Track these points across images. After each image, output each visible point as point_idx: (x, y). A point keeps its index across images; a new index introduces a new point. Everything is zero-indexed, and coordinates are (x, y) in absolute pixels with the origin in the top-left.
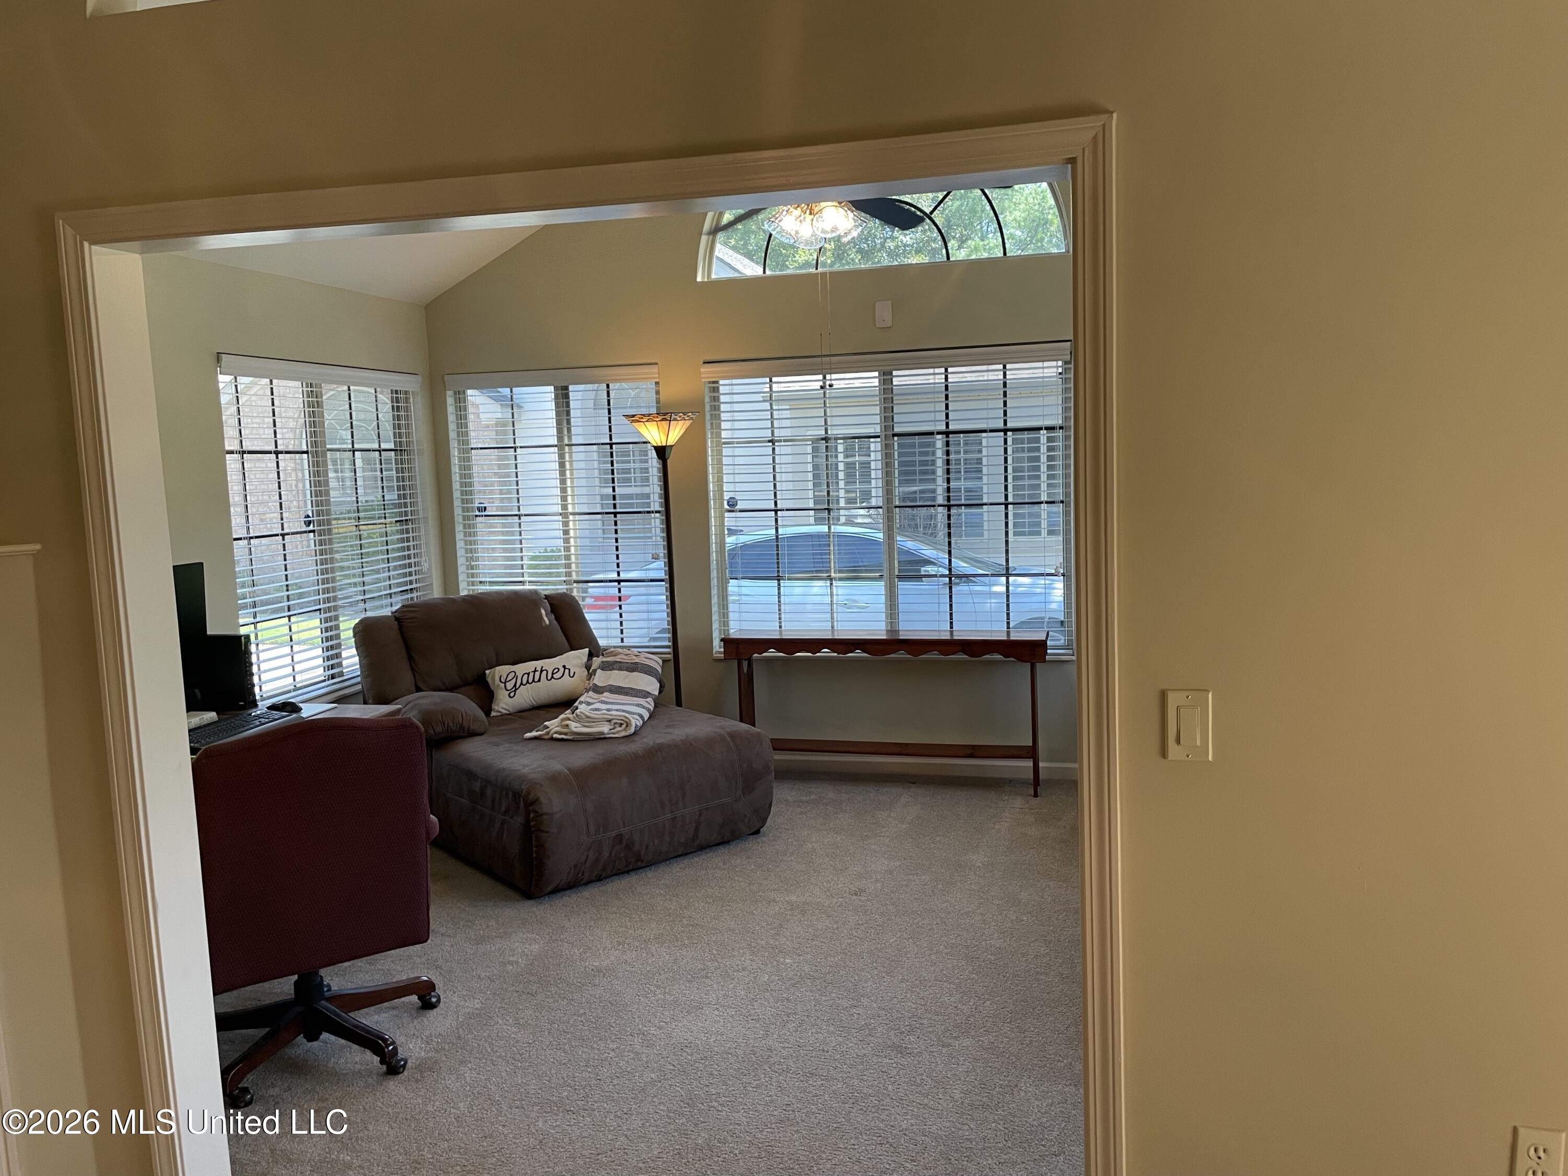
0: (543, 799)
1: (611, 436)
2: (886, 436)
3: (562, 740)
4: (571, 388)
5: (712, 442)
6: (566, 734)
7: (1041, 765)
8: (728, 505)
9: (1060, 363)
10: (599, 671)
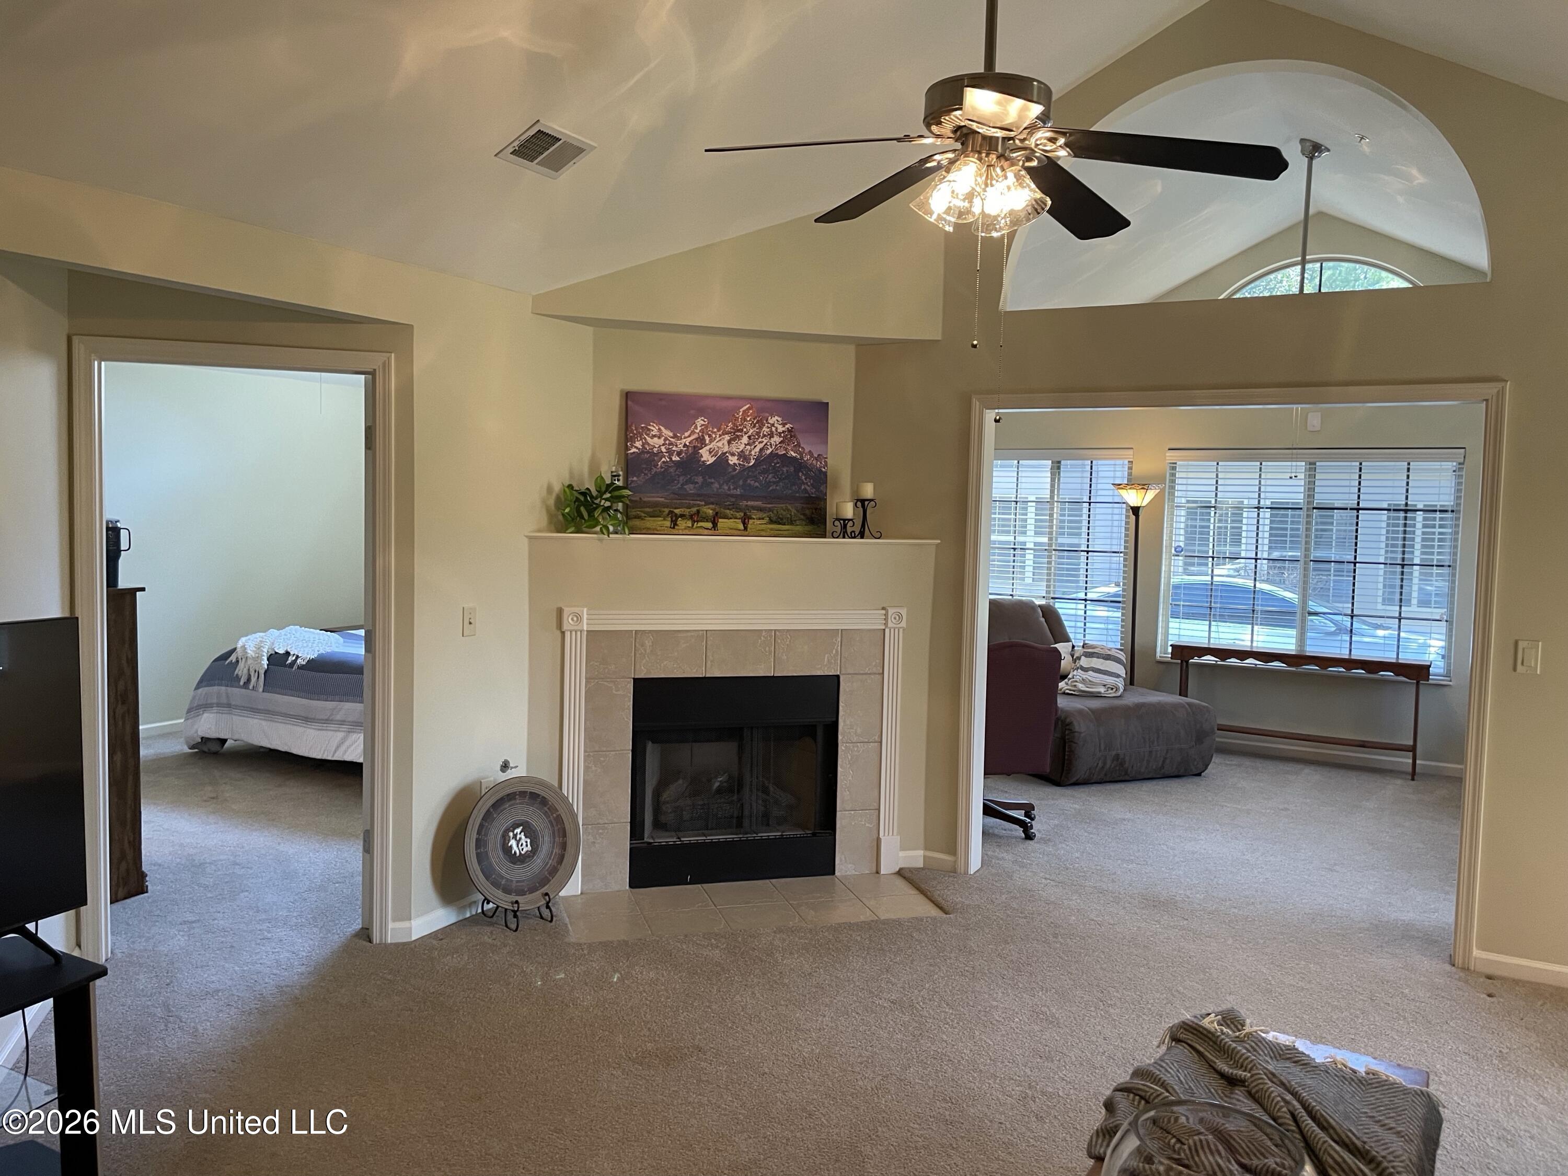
0: (1075, 723)
1: (1090, 497)
2: (1308, 508)
3: (1072, 694)
4: (1063, 462)
5: (1168, 505)
6: (1074, 691)
7: (1418, 762)
8: (1175, 551)
9: (1455, 464)
10: (1083, 657)
